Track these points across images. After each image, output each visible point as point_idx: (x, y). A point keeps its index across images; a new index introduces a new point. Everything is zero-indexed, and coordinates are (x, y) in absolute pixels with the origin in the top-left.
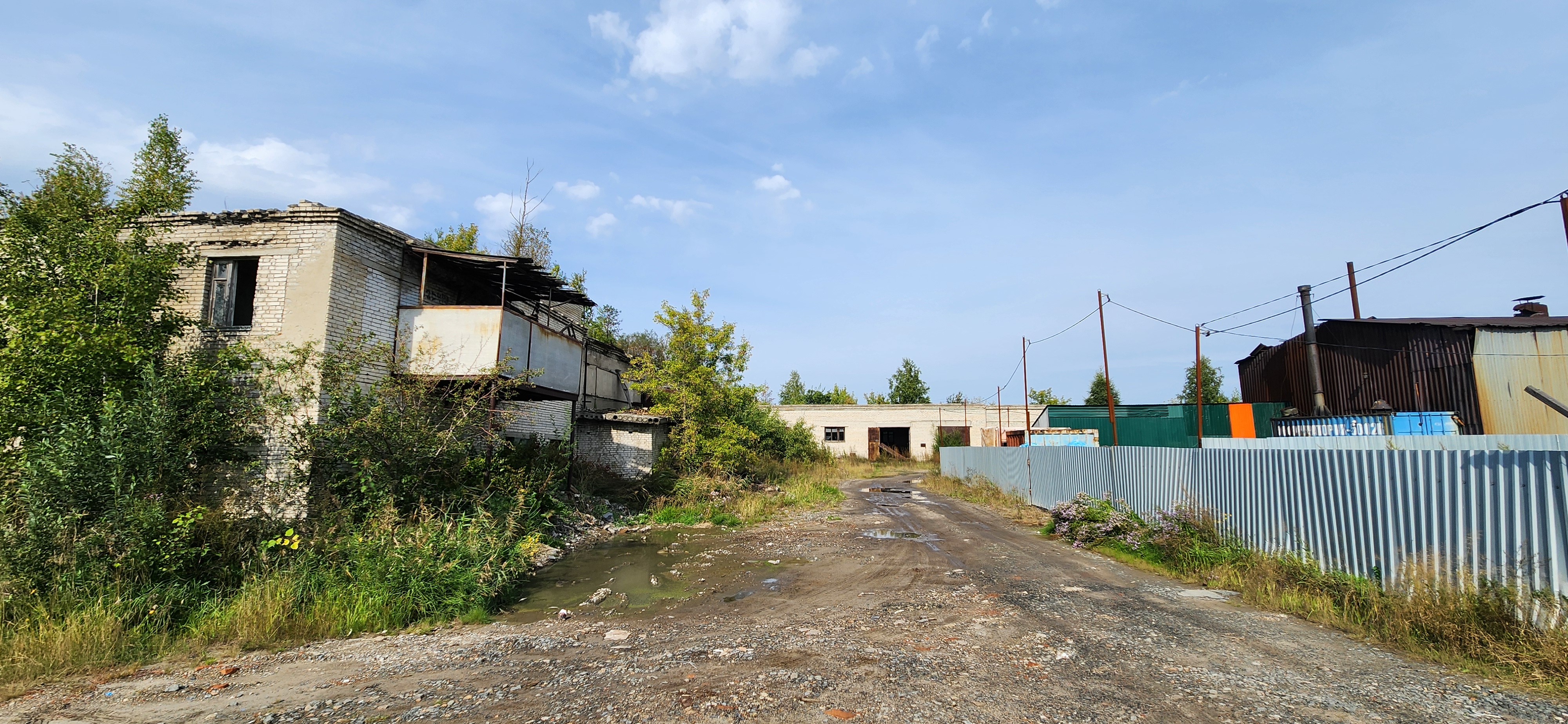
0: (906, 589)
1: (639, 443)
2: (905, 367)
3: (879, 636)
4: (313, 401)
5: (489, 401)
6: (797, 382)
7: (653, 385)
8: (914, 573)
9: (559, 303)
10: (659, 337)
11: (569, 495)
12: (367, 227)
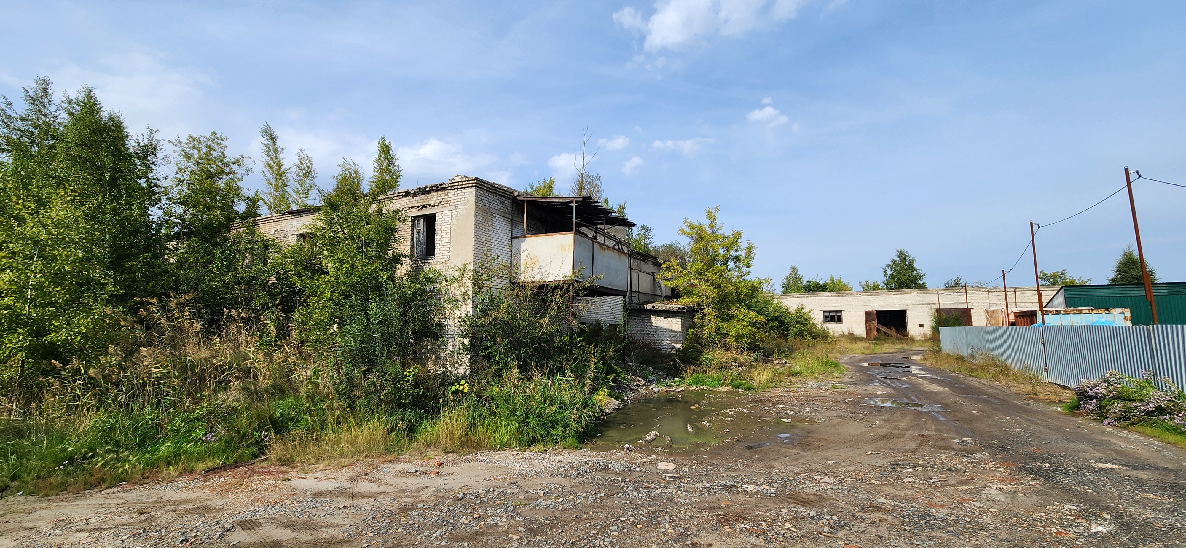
0: (913, 451)
1: (672, 326)
2: (899, 257)
3: (891, 490)
4: (469, 301)
5: (569, 298)
6: (796, 275)
7: (680, 282)
8: (920, 439)
9: (610, 226)
10: (682, 246)
11: (624, 363)
12: (492, 188)
